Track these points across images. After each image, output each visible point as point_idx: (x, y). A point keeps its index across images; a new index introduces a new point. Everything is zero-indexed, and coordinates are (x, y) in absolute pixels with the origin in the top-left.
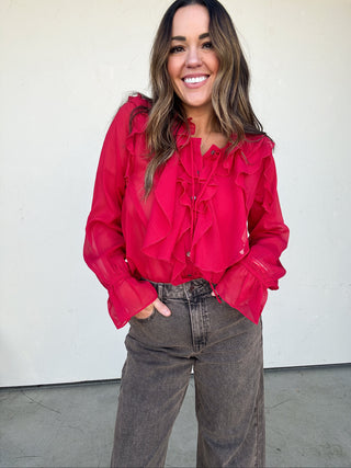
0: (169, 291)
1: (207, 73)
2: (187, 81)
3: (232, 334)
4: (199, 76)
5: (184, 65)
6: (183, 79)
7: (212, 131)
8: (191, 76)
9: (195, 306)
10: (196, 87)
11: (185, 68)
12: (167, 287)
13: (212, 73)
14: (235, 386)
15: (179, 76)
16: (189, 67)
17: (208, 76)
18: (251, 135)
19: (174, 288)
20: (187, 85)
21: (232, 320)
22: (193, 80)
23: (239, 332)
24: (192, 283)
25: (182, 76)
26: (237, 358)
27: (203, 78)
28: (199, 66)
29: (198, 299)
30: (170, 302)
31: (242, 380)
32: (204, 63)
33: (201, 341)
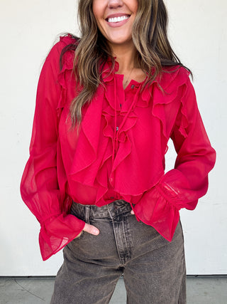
0: (95, 211)
1: (128, 12)
2: (110, 20)
3: (154, 247)
4: (121, 15)
5: (107, 6)
6: (107, 20)
7: (134, 67)
8: (113, 16)
9: (118, 224)
10: (118, 25)
11: (108, 9)
12: (93, 208)
13: (132, 13)
14: (158, 294)
15: (103, 17)
16: (111, 8)
17: (129, 16)
18: (168, 66)
19: (99, 208)
20: (110, 25)
21: (153, 235)
22: (115, 20)
23: (160, 245)
24: (115, 204)
25: (106, 17)
26: (159, 269)
27: (124, 18)
28: (120, 6)
29: (120, 218)
30: (96, 222)
31: (165, 289)
32: (124, 3)
33: (125, 255)
